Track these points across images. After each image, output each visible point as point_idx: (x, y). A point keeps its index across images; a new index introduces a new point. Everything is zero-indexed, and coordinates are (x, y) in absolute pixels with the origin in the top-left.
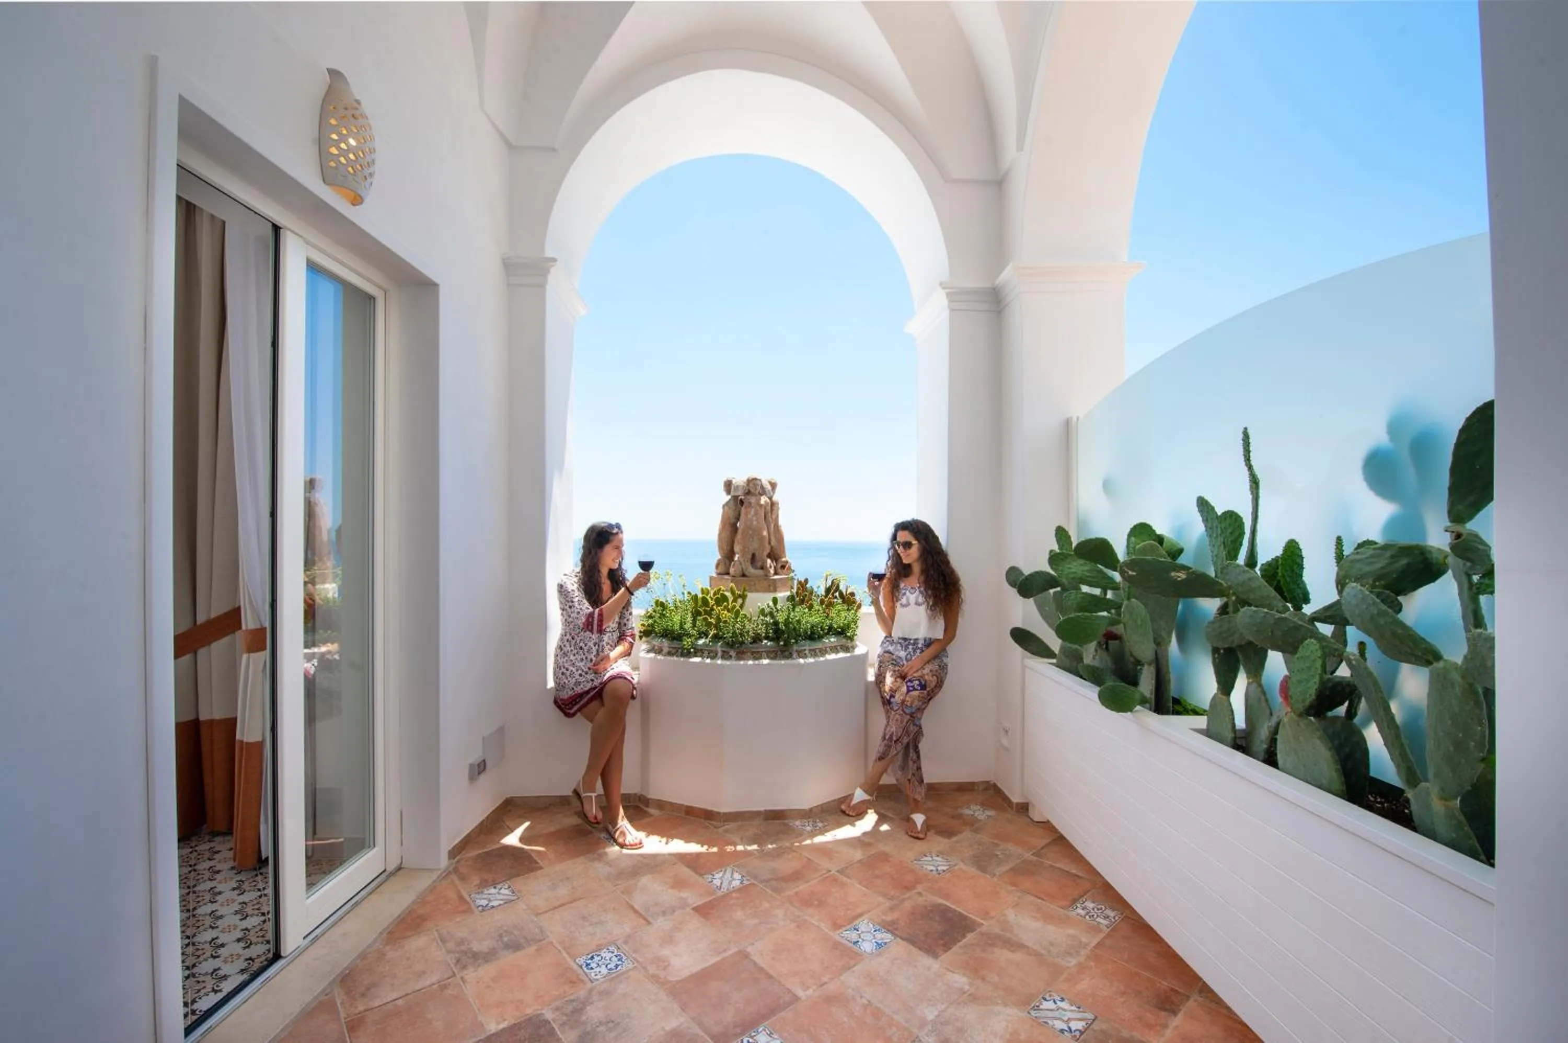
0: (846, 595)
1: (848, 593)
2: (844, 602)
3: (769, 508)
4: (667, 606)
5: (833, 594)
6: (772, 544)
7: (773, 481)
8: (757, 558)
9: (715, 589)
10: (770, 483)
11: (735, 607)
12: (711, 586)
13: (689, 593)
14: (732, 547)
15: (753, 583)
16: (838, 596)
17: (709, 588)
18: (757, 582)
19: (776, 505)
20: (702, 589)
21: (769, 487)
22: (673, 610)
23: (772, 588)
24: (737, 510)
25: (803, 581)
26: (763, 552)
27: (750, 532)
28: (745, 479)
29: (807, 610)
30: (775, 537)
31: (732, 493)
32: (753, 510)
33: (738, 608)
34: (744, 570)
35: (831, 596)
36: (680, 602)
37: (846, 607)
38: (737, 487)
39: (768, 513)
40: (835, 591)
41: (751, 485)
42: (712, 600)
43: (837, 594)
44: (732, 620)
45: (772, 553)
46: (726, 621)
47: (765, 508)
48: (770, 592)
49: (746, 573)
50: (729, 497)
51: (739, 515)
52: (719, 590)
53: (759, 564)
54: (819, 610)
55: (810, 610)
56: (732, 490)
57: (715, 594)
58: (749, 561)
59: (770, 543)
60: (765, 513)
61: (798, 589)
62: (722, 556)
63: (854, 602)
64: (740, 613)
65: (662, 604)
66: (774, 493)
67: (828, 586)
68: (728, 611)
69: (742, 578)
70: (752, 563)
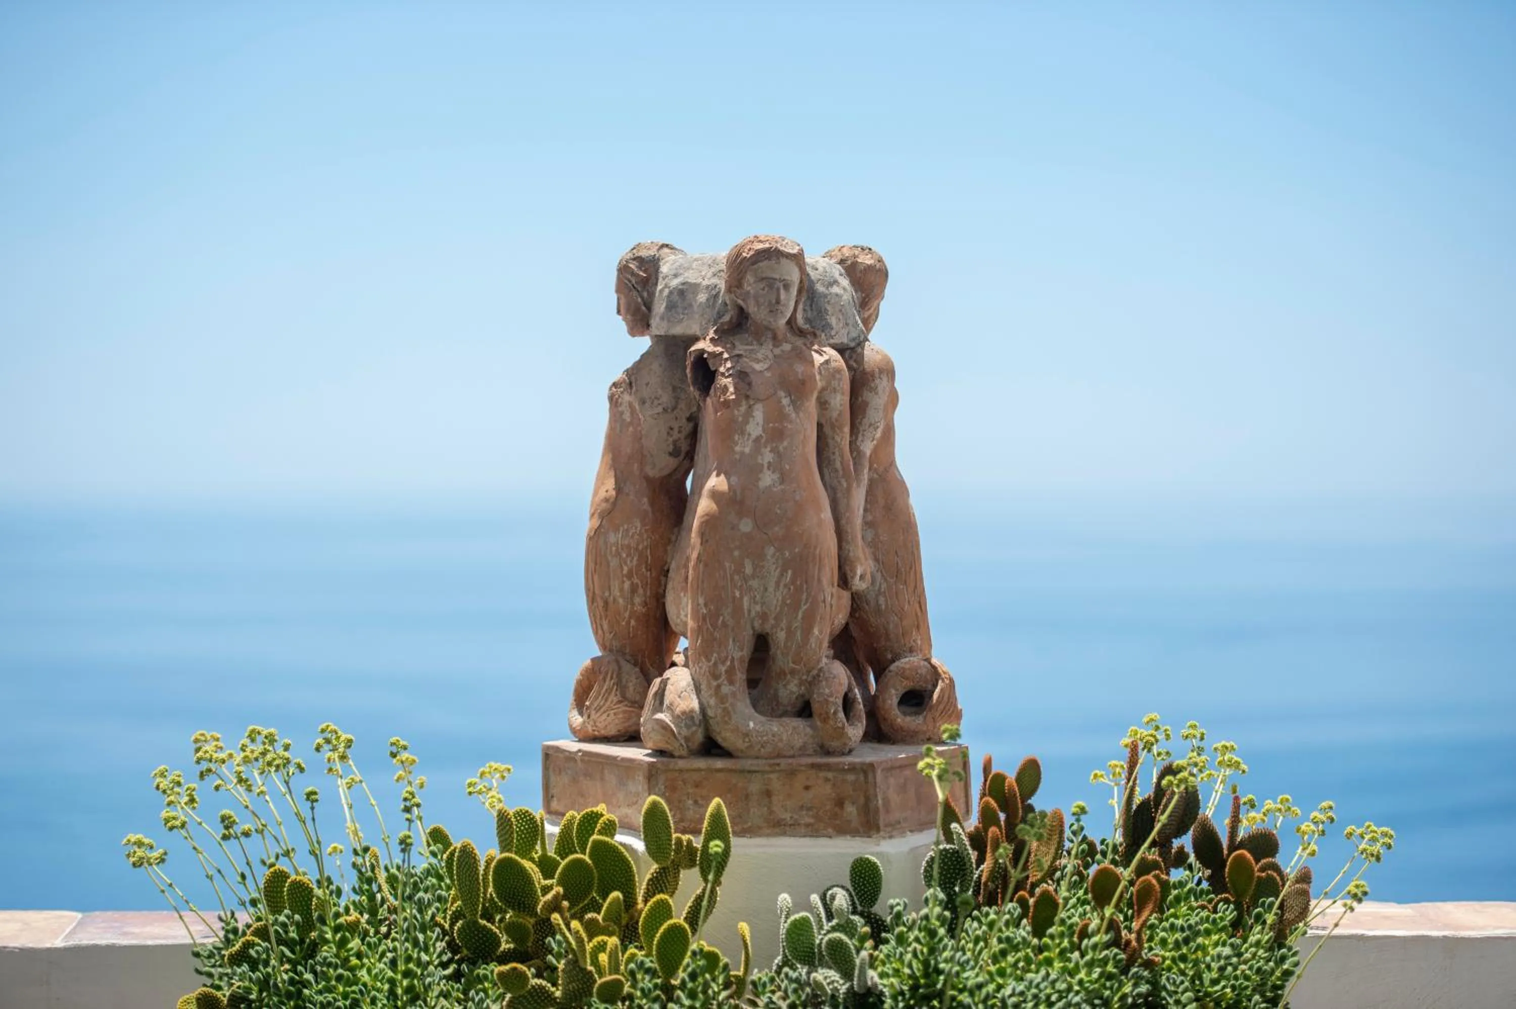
0: (1233, 847)
1: (1241, 834)
2: (1217, 883)
3: (840, 401)
4: (322, 904)
5: (1163, 844)
6: (858, 584)
7: (866, 260)
8: (782, 659)
9: (573, 814)
10: (851, 268)
11: (663, 911)
12: (548, 797)
13: (437, 836)
14: (659, 600)
15: (755, 787)
16: (1189, 849)
17: (538, 812)
18: (776, 782)
19: (882, 384)
20: (503, 819)
21: (844, 289)
22: (353, 928)
23: (851, 810)
24: (683, 412)
25: (1011, 775)
26: (807, 631)
27: (746, 526)
28: (723, 252)
29: (1024, 931)
30: (874, 545)
31: (658, 326)
32: (759, 414)
33: (679, 919)
34: (715, 726)
35: (1153, 855)
36: (392, 880)
37: (1227, 913)
38: (684, 293)
39: (835, 426)
40: (1179, 825)
41: (750, 284)
42: (548, 873)
43: (1186, 842)
44: (646, 982)
45: (855, 632)
46: (618, 984)
47: (823, 404)
48: (843, 830)
49: (726, 737)
50: (644, 343)
51: (694, 436)
52: (591, 820)
53: (790, 690)
54: (1084, 934)
55: (1039, 931)
56: (660, 307)
57: (565, 845)
58: (741, 677)
59: (844, 581)
60: (820, 426)
61: (987, 817)
62: (603, 646)
63: (1270, 887)
64: (686, 943)
65: (301, 893)
66: (868, 323)
67: (1137, 800)
68: (629, 935)
69: (701, 763)
70: (752, 683)
